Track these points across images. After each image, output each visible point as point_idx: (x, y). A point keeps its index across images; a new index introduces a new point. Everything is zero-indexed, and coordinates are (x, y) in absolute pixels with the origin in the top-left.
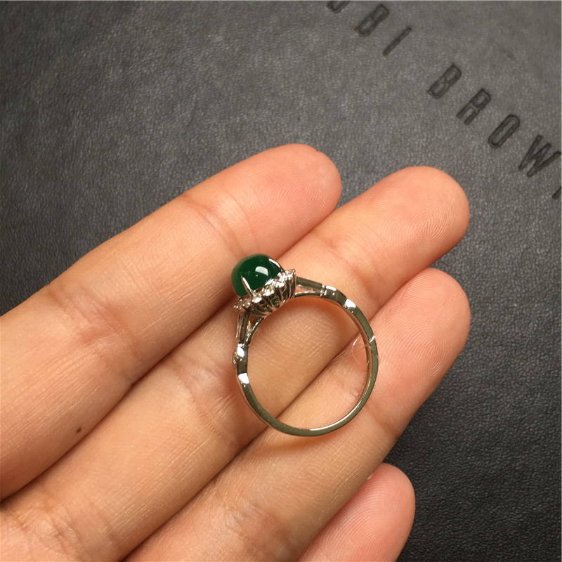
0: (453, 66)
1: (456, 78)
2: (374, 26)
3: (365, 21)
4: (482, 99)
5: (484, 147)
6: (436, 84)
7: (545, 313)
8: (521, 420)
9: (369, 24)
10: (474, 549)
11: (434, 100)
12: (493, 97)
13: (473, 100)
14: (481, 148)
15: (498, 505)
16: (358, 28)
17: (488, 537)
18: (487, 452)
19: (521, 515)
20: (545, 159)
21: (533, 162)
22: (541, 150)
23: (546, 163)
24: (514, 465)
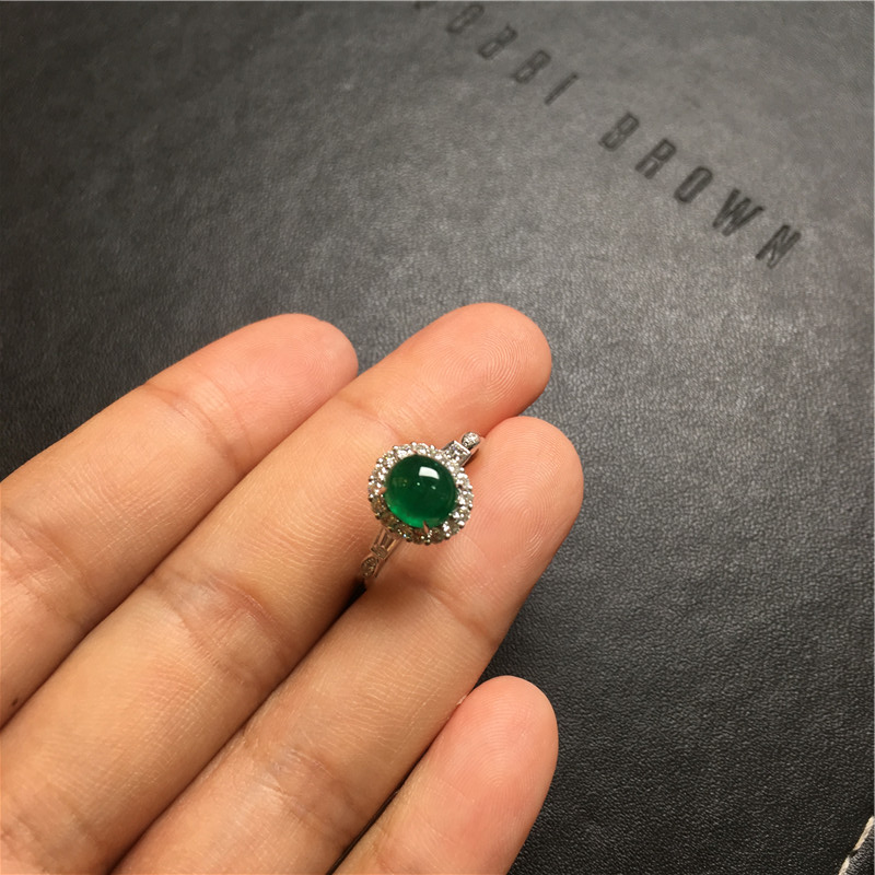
0: (629, 116)
1: (633, 128)
2: (534, 72)
3: (523, 68)
4: (665, 151)
5: (670, 203)
6: (609, 135)
7: (756, 387)
8: (732, 512)
9: (527, 71)
10: (681, 667)
11: (607, 153)
12: (678, 149)
13: (655, 152)
14: (666, 204)
15: (709, 613)
16: (515, 76)
17: (699, 652)
18: (691, 551)
19: (739, 627)
20: (744, 215)
21: (730, 219)
22: (738, 206)
23: (746, 220)
24: (726, 567)
